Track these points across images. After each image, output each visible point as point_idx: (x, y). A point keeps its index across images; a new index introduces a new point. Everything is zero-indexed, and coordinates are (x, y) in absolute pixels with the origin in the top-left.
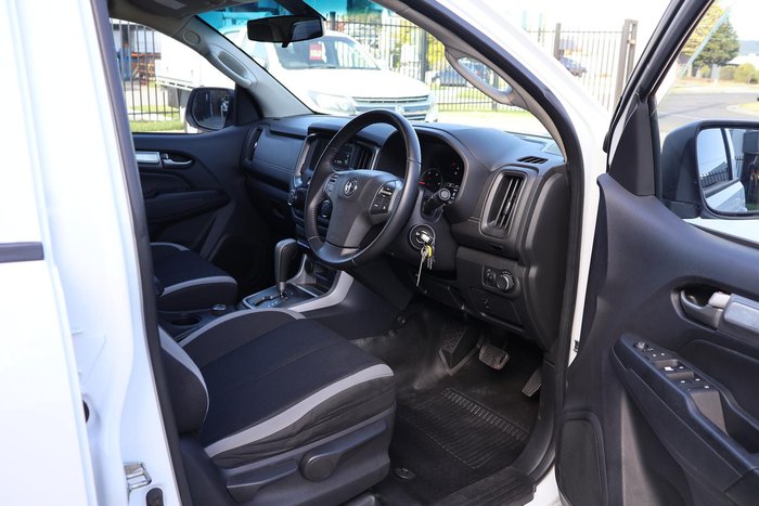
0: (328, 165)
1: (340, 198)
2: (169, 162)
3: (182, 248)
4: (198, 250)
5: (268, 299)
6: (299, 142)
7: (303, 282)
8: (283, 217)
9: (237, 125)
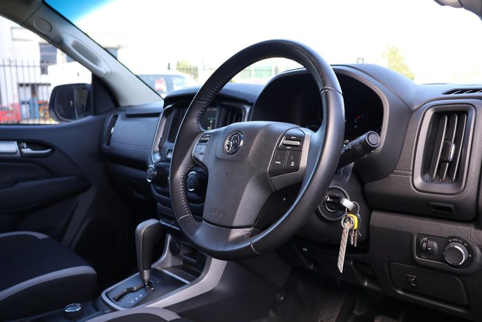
0: (194, 122)
1: (218, 159)
2: (27, 151)
3: (40, 236)
4: (60, 237)
5: (130, 291)
6: (154, 119)
7: (169, 265)
8: (142, 197)
9: (95, 114)
